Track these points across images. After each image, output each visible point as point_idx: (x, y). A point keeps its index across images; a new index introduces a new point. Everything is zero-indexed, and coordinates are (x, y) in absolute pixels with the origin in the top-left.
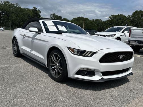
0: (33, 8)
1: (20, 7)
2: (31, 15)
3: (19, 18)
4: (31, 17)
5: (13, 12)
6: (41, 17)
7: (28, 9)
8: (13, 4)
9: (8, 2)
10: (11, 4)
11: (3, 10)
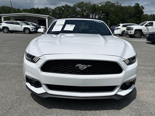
0: (135, 4)
1: (121, 6)
2: (132, 13)
3: (118, 17)
4: (132, 15)
5: (113, 12)
6: (144, 14)
7: (129, 6)
8: (114, 4)
9: (109, 2)
10: (112, 3)
11: (104, 11)
